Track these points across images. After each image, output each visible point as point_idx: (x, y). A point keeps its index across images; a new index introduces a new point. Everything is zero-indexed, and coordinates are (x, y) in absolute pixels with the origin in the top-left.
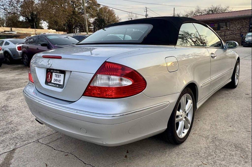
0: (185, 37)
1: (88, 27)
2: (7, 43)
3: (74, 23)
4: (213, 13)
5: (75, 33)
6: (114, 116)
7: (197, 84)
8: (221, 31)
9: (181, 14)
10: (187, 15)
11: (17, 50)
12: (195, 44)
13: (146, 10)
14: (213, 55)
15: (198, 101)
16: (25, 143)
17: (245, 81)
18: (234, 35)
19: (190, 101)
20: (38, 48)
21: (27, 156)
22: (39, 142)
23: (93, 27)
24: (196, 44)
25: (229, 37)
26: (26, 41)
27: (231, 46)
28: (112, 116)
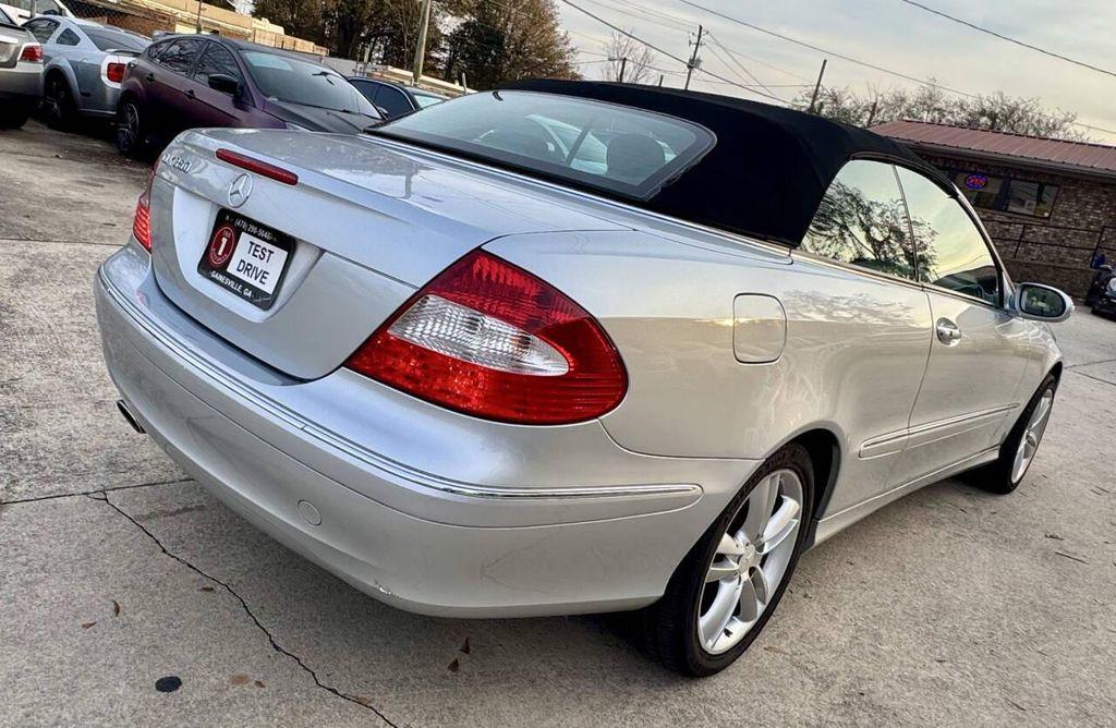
0: (842, 215)
1: (428, 49)
2: (69, 38)
3: (371, 17)
4: (993, 128)
5: (362, 60)
6: (454, 489)
7: (840, 439)
8: (1010, 218)
9: (850, 97)
10: (875, 104)
11: (105, 79)
12: (876, 252)
13: (695, 40)
14: (947, 331)
15: (828, 511)
16: (48, 488)
17: (1059, 473)
18: (1065, 250)
19: (791, 506)
20: (191, 92)
21: (46, 549)
22: (106, 499)
23: (446, 55)
24: (883, 256)
25: (1037, 251)
26: (151, 47)
27: (1040, 304)
28: (442, 486)
